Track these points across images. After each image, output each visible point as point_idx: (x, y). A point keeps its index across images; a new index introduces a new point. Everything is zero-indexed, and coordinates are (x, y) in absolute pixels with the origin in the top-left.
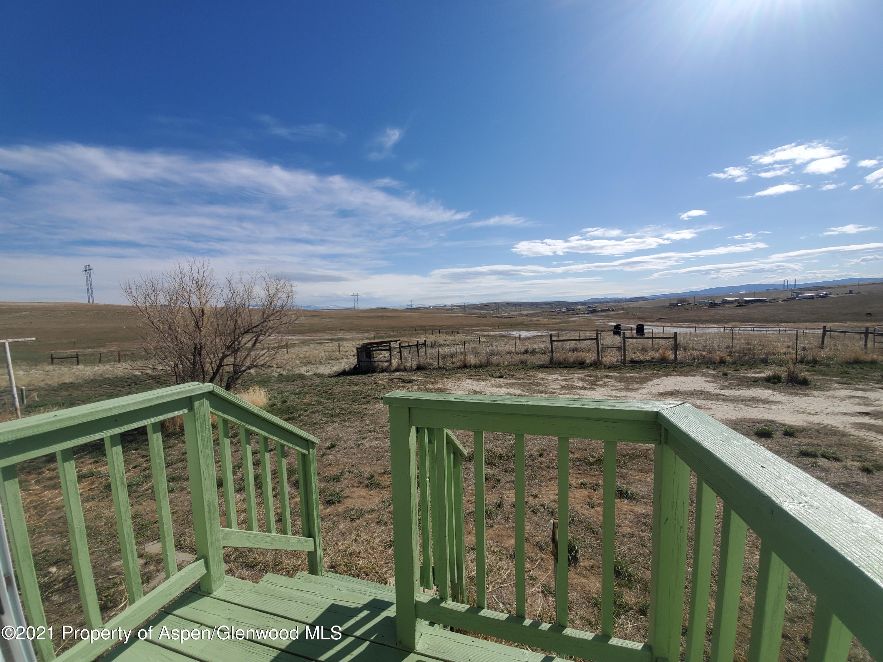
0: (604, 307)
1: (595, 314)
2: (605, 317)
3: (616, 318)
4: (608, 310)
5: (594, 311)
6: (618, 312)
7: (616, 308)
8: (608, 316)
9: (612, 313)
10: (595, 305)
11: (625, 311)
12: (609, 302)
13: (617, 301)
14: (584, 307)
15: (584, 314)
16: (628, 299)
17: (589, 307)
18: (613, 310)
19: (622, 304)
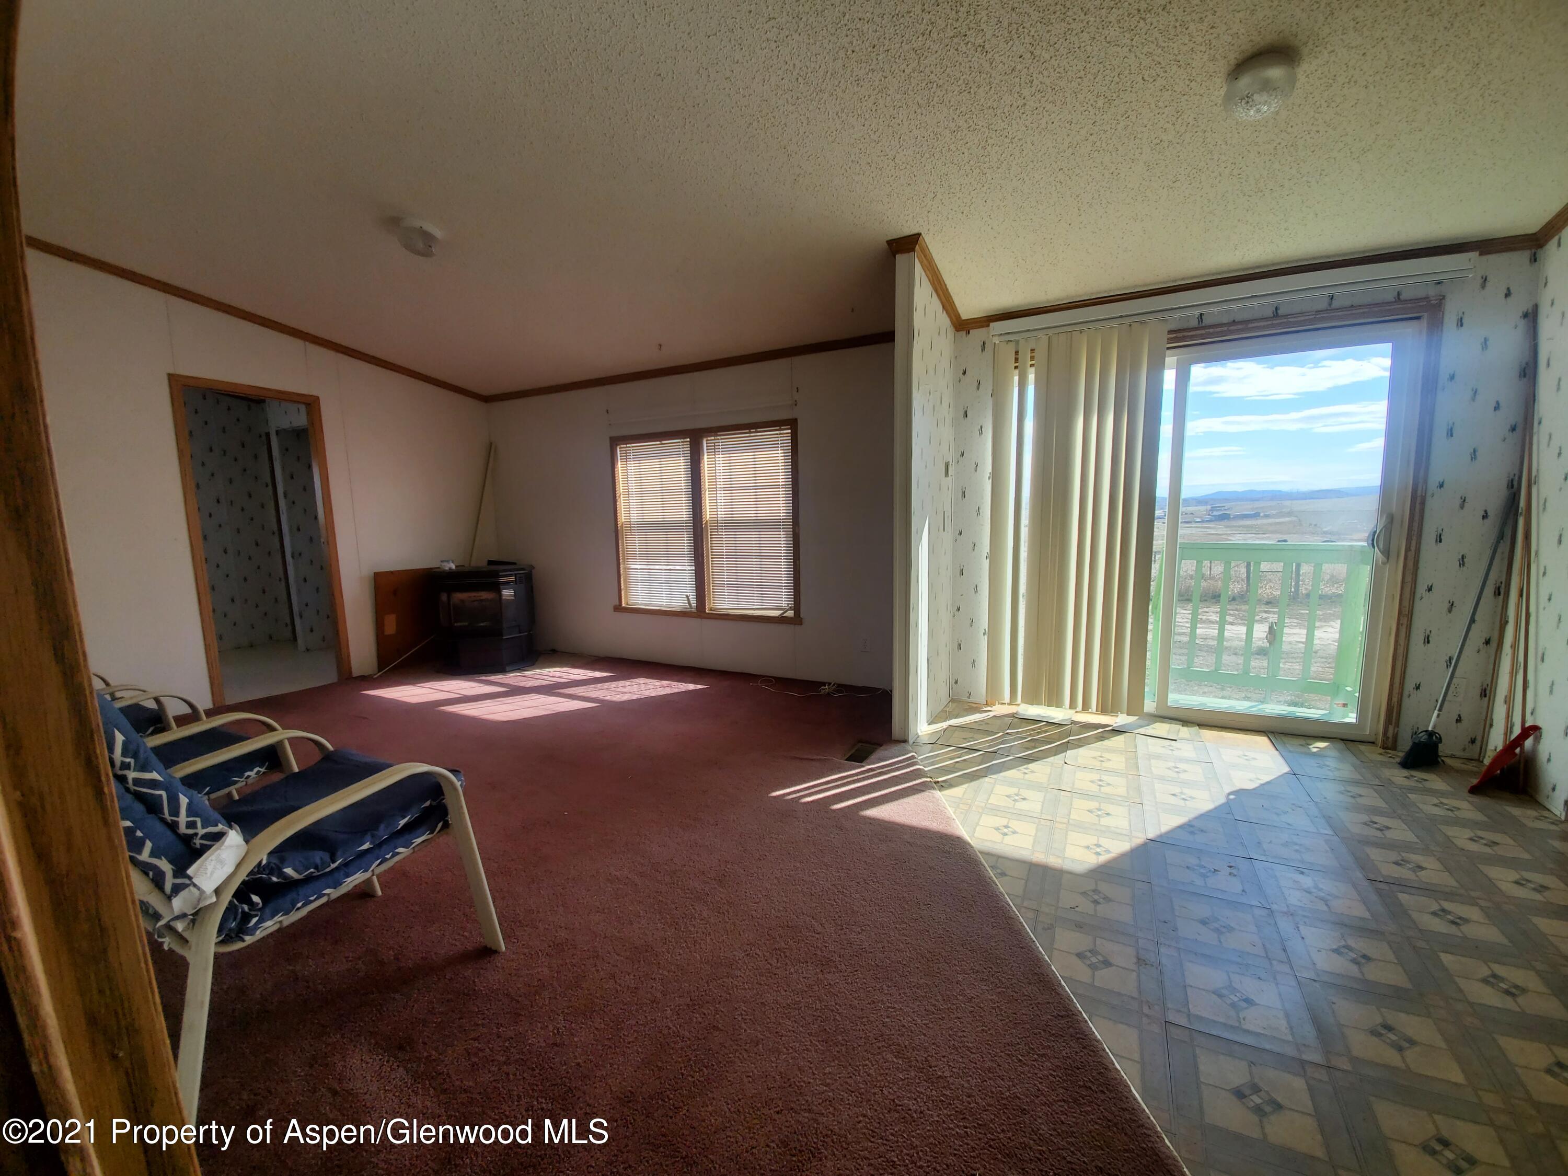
0: (1247, 508)
1: (1226, 522)
2: (1249, 529)
3: (1272, 532)
4: (1256, 516)
5: (1224, 517)
6: (1277, 520)
7: (1274, 512)
8: (1251, 527)
9: (1265, 521)
10: (1227, 505)
11: (1294, 519)
12: (1258, 500)
13: (1277, 496)
14: (1203, 508)
15: (1202, 522)
16: (1304, 493)
17: (1213, 509)
18: (1267, 516)
19: (1288, 503)
